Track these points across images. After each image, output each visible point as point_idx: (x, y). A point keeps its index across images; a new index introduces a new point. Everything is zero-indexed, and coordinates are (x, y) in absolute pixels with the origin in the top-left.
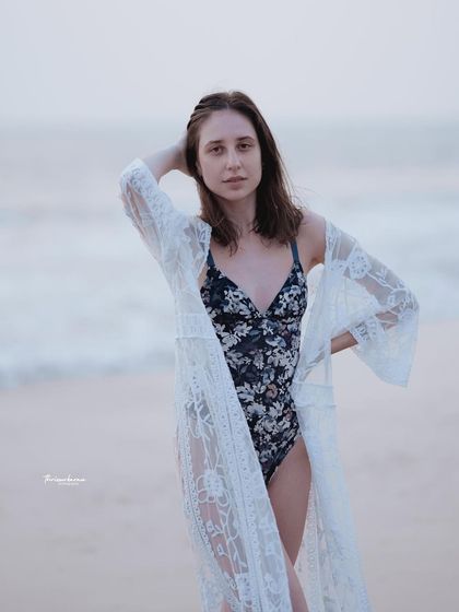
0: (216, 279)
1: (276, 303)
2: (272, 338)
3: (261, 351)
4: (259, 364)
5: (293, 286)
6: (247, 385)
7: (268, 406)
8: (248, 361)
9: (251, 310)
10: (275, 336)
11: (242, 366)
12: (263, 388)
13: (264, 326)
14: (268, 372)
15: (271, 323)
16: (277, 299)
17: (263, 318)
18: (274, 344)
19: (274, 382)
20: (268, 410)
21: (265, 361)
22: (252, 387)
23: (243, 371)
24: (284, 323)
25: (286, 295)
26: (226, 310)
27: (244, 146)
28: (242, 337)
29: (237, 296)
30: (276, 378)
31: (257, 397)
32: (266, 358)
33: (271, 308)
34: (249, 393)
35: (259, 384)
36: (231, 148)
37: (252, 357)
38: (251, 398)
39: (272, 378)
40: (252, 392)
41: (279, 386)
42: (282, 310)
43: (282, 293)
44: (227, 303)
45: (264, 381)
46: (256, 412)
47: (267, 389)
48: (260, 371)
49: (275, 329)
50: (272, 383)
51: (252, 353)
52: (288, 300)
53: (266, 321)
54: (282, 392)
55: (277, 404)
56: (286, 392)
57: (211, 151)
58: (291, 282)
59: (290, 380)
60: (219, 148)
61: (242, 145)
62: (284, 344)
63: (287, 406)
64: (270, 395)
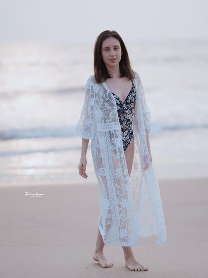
1: (127, 98)
2: (126, 110)
3: (123, 114)
4: (122, 119)
9: (120, 101)
12: (123, 126)
13: (124, 106)
14: (125, 121)
15: (126, 105)
16: (128, 97)
17: (123, 104)
18: (127, 112)
20: (123, 133)
24: (130, 105)
30: (127, 123)
32: (124, 117)
33: (126, 100)
36: (112, 49)
37: (120, 117)
41: (127, 125)
42: (129, 101)
43: (129, 95)
45: (123, 124)
49: (127, 107)
50: (125, 124)
51: (121, 115)
52: (131, 98)
55: (126, 131)
56: (129, 127)
57: (105, 50)
58: (132, 92)
59: (131, 123)
60: (108, 49)
61: (115, 48)
62: (130, 112)
63: (129, 131)
64: (125, 128)
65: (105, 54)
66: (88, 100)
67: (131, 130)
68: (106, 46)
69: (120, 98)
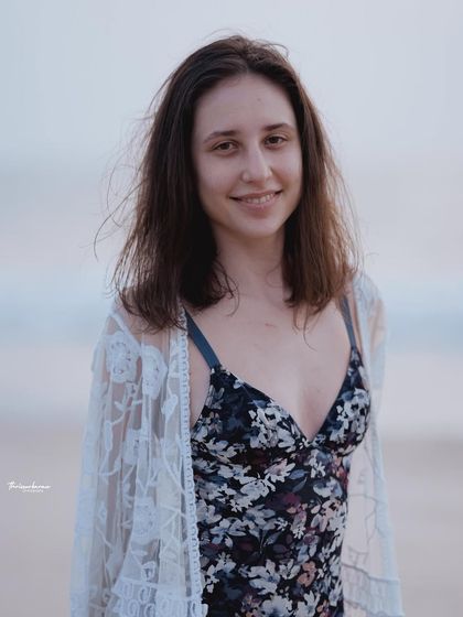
0: (230, 390)
1: (332, 421)
2: (323, 481)
3: (305, 506)
4: (298, 530)
5: (357, 391)
6: (270, 565)
7: (296, 599)
8: (283, 524)
9: (294, 436)
10: (327, 478)
11: (271, 532)
12: (297, 568)
13: (312, 462)
14: (308, 542)
15: (323, 456)
16: (333, 413)
17: (312, 448)
18: (324, 493)
19: (315, 559)
20: (295, 607)
21: (307, 525)
22: (277, 569)
23: (270, 541)
24: (340, 455)
25: (348, 405)
26: (254, 444)
27: (274, 140)
28: (277, 484)
29: (273, 417)
30: (319, 550)
31: (282, 584)
32: (310, 517)
33: (325, 429)
34: (271, 579)
35: (290, 564)
36: (254, 144)
37: (290, 519)
38: (272, 587)
39: (313, 551)
40: (277, 577)
41: (319, 565)
42: (341, 433)
43: (339, 402)
44: (256, 431)
45: (299, 558)
46: (275, 610)
47: (302, 571)
48: (297, 541)
49: (328, 467)
50: (311, 559)
51: (292, 510)
52: (351, 415)
53: (315, 453)
54: (321, 574)
55: (309, 597)
56: (328, 572)
57: (214, 148)
58: (353, 383)
59: (338, 552)
60: (230, 143)
61: (271, 139)
62: (339, 493)
63: (324, 597)
64: (304, 580)
65: (215, 172)
66: (108, 448)
67: (337, 591)
68: (221, 128)
69: (296, 419)
